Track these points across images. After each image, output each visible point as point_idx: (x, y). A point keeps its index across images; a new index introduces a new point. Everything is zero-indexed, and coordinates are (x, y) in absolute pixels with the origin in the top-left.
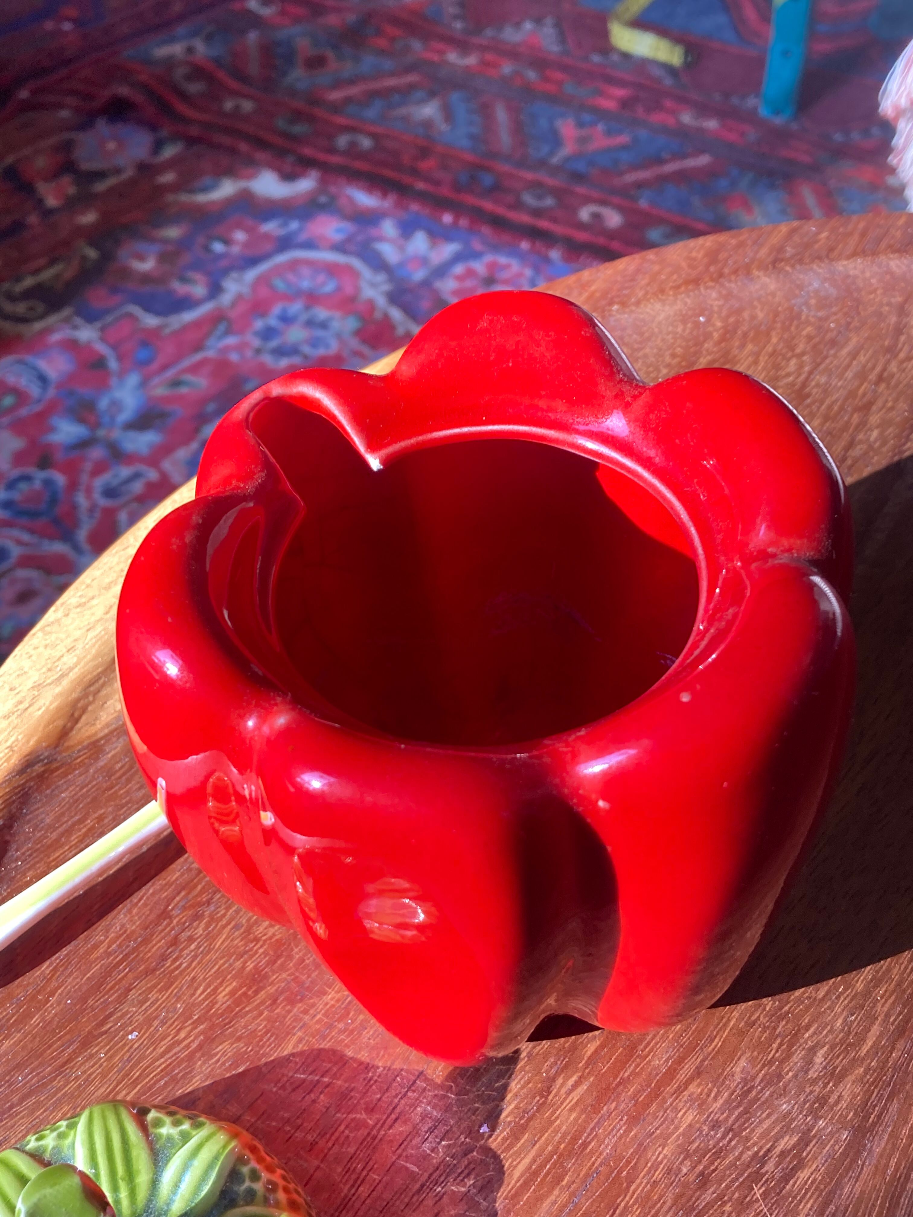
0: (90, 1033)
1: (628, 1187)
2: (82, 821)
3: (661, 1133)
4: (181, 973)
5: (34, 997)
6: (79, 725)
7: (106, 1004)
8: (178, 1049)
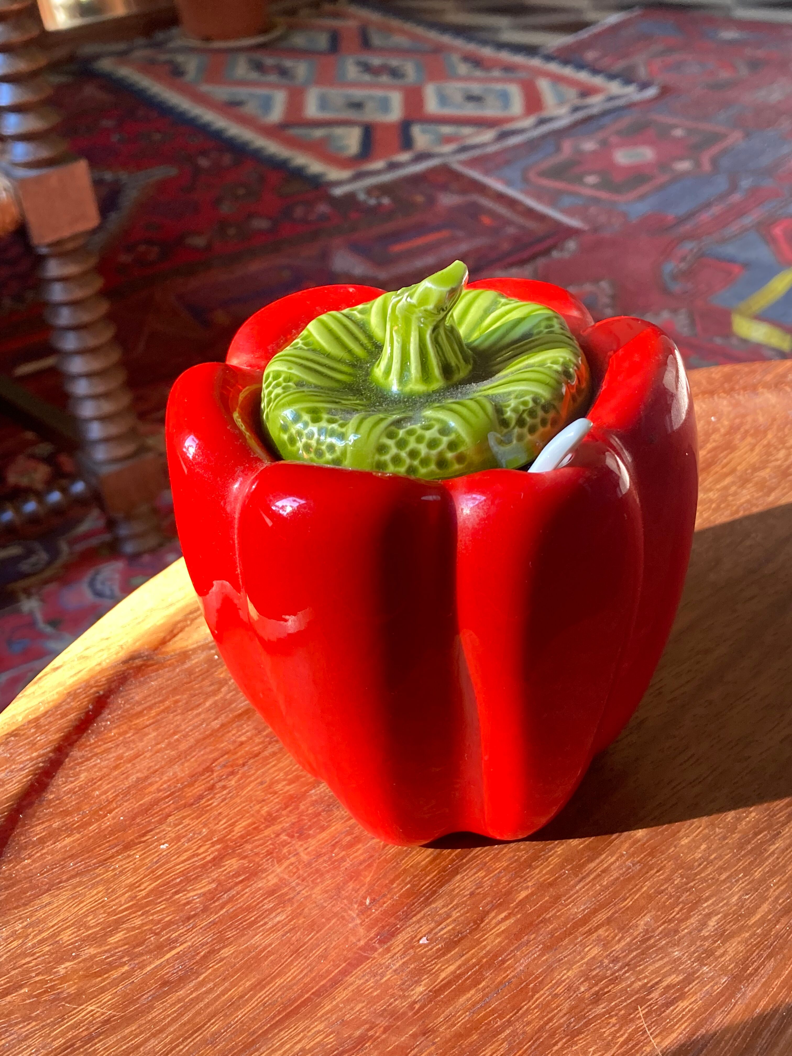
0: (132, 840)
1: (532, 997)
2: (162, 702)
3: (569, 960)
4: (211, 809)
5: (96, 812)
6: (176, 639)
7: (149, 823)
8: (196, 859)
